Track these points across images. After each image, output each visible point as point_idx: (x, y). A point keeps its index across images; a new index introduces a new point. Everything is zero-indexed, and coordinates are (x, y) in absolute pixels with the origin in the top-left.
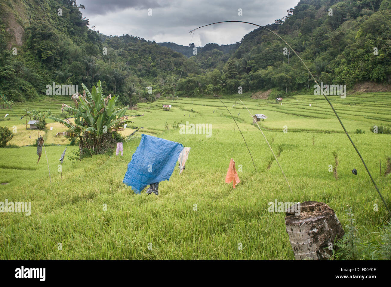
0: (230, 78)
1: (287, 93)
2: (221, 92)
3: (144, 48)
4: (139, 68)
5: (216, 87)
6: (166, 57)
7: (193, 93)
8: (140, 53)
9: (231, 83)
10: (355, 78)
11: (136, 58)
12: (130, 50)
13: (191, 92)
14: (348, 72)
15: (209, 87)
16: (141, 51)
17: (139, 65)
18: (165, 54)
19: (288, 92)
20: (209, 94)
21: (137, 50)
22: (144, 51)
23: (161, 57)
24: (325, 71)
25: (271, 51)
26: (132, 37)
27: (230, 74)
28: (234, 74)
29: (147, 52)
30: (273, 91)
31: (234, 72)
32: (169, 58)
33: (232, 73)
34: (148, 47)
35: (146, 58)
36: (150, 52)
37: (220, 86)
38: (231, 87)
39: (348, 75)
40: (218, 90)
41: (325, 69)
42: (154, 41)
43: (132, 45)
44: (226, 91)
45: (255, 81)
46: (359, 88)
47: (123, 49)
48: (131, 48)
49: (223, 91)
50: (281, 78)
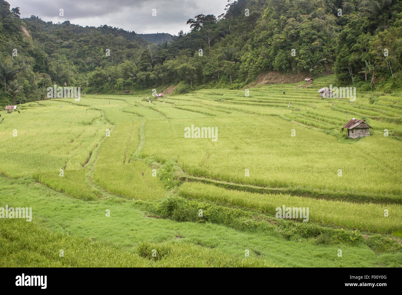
0: (142, 70)
1: (191, 87)
2: (132, 87)
3: (95, 39)
4: (88, 62)
5: (127, 81)
6: (120, 49)
7: (102, 88)
8: (91, 44)
9: (142, 77)
10: (257, 67)
11: (85, 50)
12: (81, 41)
13: (101, 87)
14: (252, 60)
15: (119, 81)
16: (93, 42)
17: (88, 58)
18: (119, 45)
19: (193, 86)
20: (120, 90)
21: (88, 41)
22: (96, 42)
23: (115, 48)
24: (233, 59)
25: (189, 37)
26: (111, 28)
27: (142, 65)
28: (146, 65)
29: (99, 43)
30: (181, 86)
31: (146, 64)
32: (123, 49)
33: (144, 65)
34: (101, 38)
35: (98, 50)
36: (103, 43)
37: (131, 80)
38: (142, 81)
39: (251, 64)
40: (129, 84)
41: (233, 57)
42: (133, 32)
43: (84, 36)
44: (138, 86)
45: (165, 73)
46: (261, 80)
47: (73, 41)
48: (82, 39)
49: (134, 85)
50: (184, 69)
